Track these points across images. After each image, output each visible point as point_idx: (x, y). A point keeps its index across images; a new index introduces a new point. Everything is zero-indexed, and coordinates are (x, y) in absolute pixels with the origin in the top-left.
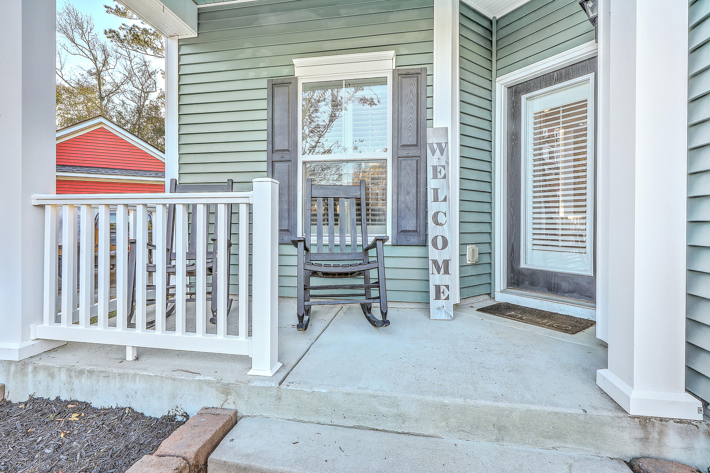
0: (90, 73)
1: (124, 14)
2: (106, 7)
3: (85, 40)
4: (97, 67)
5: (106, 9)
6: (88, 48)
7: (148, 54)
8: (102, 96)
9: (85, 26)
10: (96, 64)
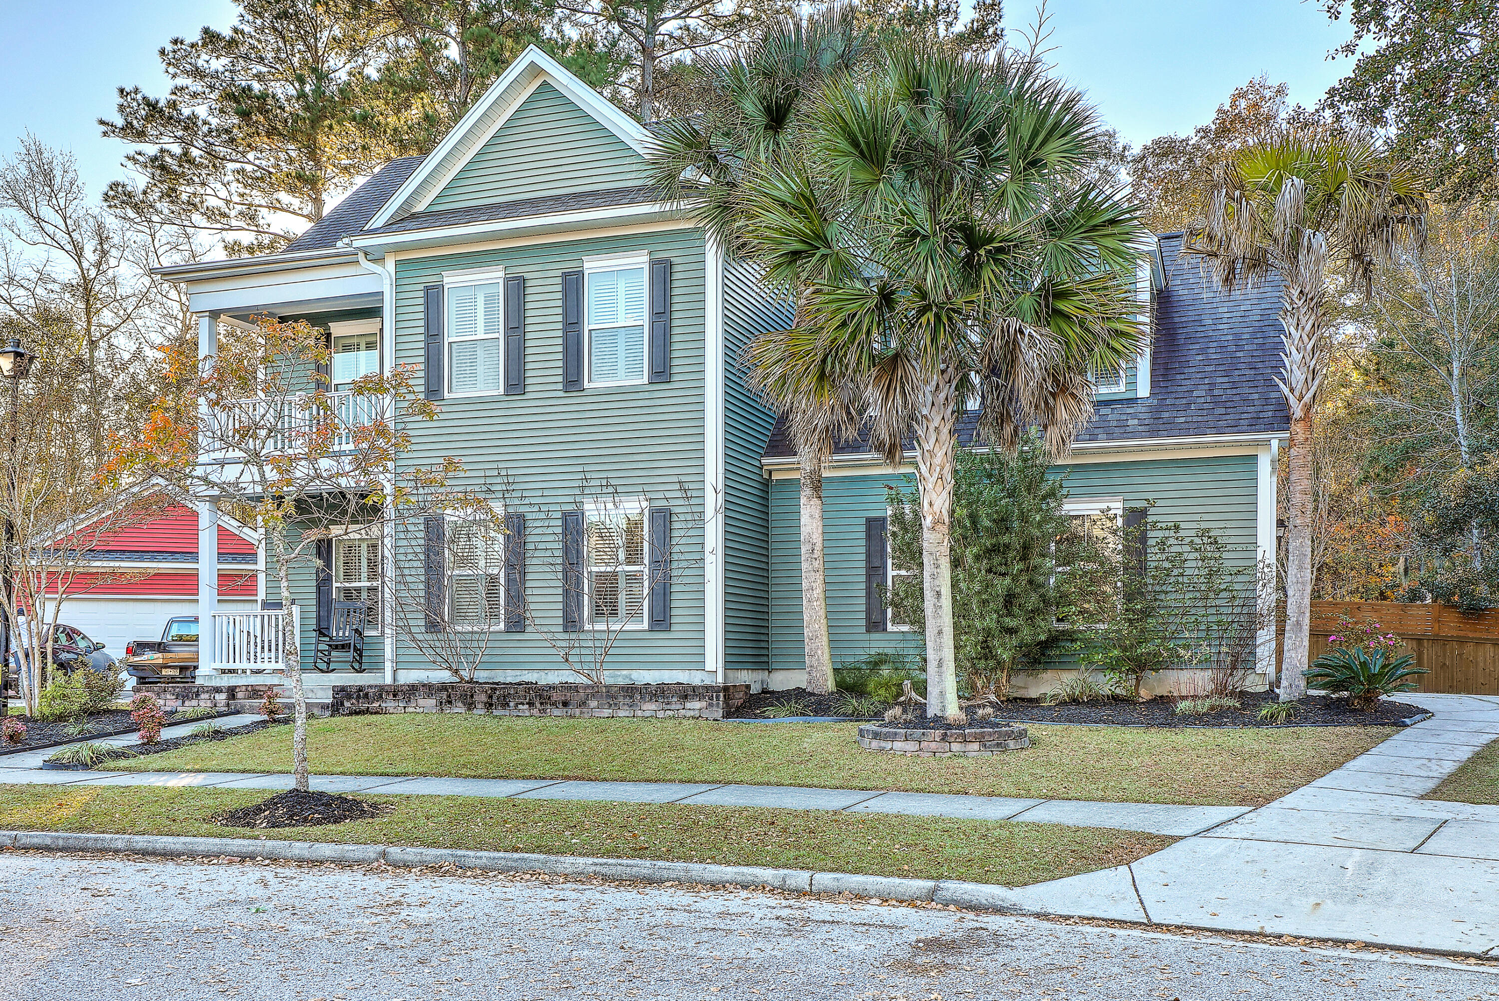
0: (68, 287)
1: (141, 135)
2: (102, 122)
3: (57, 208)
4: (82, 271)
5: (103, 128)
6: (63, 227)
7: (195, 227)
8: (94, 339)
9: (58, 173)
10: (80, 264)
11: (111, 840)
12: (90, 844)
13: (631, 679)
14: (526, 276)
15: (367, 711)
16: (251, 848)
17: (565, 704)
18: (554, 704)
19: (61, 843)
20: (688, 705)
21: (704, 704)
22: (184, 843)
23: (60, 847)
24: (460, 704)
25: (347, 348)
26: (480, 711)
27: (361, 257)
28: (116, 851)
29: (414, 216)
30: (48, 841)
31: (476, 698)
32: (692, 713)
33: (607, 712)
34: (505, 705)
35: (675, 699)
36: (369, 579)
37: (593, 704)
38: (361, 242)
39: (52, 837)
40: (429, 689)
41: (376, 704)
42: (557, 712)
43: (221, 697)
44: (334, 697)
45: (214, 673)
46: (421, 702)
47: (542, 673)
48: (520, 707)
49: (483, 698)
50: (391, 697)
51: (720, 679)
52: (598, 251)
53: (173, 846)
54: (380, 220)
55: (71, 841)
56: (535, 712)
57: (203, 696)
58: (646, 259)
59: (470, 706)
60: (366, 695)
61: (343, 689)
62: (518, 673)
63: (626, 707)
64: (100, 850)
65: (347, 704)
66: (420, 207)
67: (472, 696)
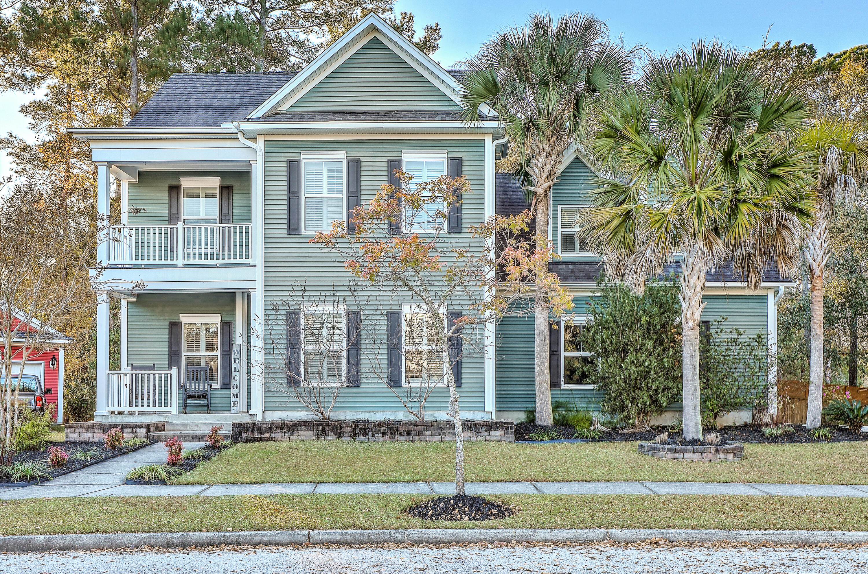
11: (391, 533)
12: (373, 538)
13: (434, 417)
14: (362, 159)
15: (260, 440)
16: (505, 535)
17: (408, 433)
18: (400, 434)
19: (349, 538)
20: (493, 433)
21: (503, 432)
22: (451, 534)
23: (349, 541)
24: (332, 434)
25: (190, 195)
26: (346, 438)
27: (240, 135)
28: (397, 542)
29: (279, 114)
30: (338, 537)
31: (343, 430)
32: (495, 438)
33: (437, 438)
34: (365, 434)
35: (483, 430)
36: (207, 350)
37: (428, 433)
38: (245, 126)
39: (340, 534)
40: (308, 424)
41: (267, 435)
42: (402, 438)
43: (142, 432)
44: (233, 430)
45: (108, 414)
46: (302, 433)
47: (372, 413)
48: (376, 435)
49: (350, 430)
50: (279, 429)
51: (494, 417)
52: (413, 148)
53: (442, 536)
54: (259, 112)
55: (357, 536)
56: (387, 438)
57: (126, 430)
58: (445, 155)
59: (340, 435)
60: (260, 429)
61: (240, 425)
62: (355, 413)
63: (450, 435)
64: (384, 542)
65: (244, 435)
66: (284, 107)
67: (341, 429)
